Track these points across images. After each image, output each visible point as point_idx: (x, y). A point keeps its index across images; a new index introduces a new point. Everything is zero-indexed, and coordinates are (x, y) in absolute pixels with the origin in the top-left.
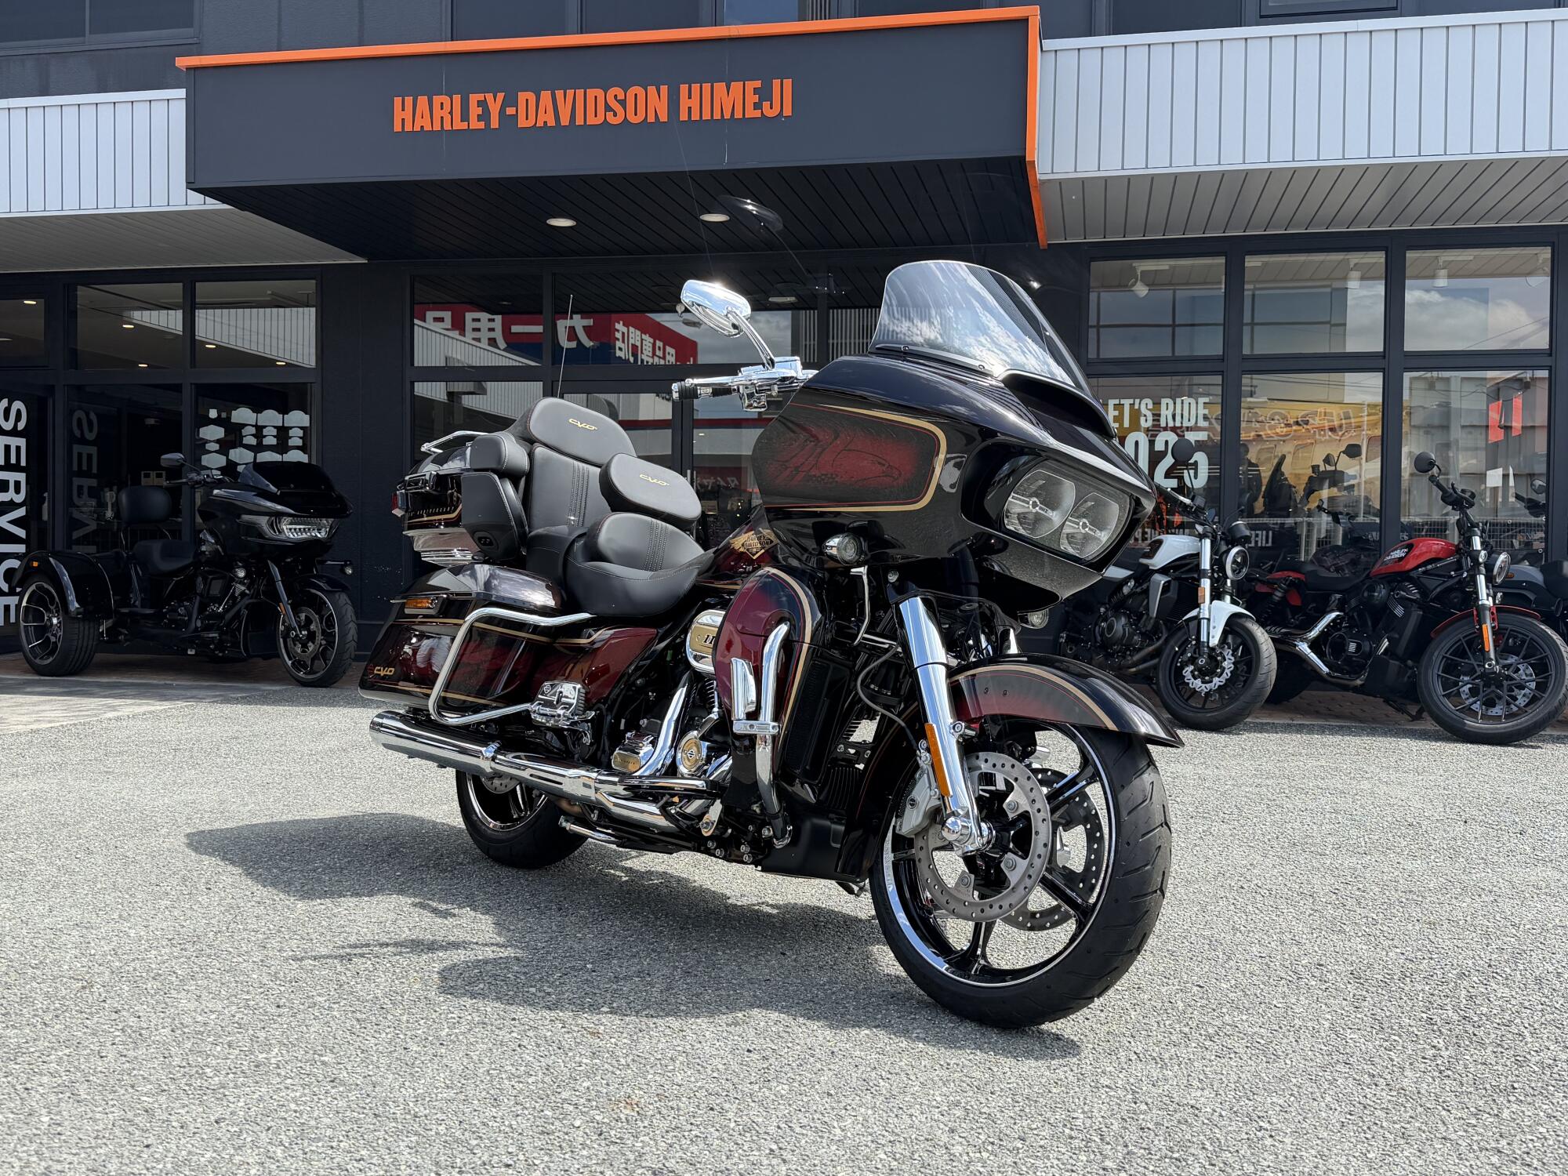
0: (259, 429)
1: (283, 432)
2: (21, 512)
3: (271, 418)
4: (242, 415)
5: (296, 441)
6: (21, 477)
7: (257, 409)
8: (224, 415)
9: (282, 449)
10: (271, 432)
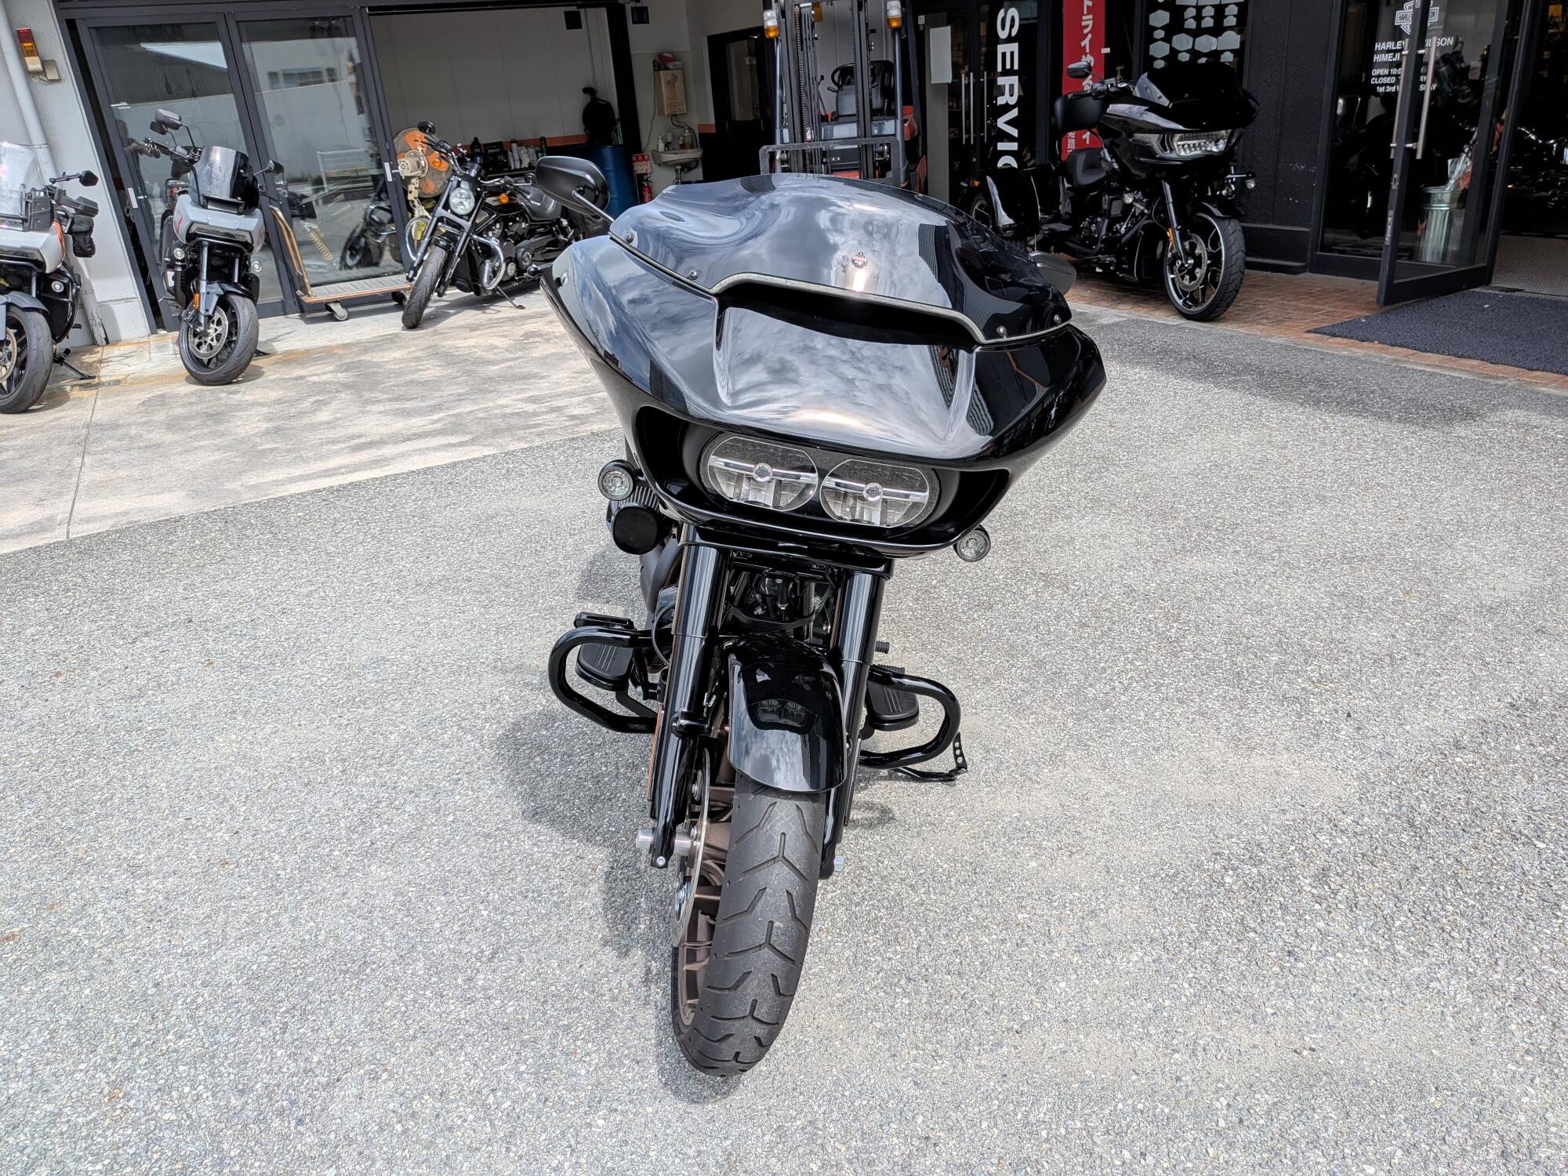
0: (1199, 9)
1: (1220, 10)
2: (1014, 113)
5: (1230, 21)
6: (1014, 80)
9: (1217, 30)
10: (1209, 12)
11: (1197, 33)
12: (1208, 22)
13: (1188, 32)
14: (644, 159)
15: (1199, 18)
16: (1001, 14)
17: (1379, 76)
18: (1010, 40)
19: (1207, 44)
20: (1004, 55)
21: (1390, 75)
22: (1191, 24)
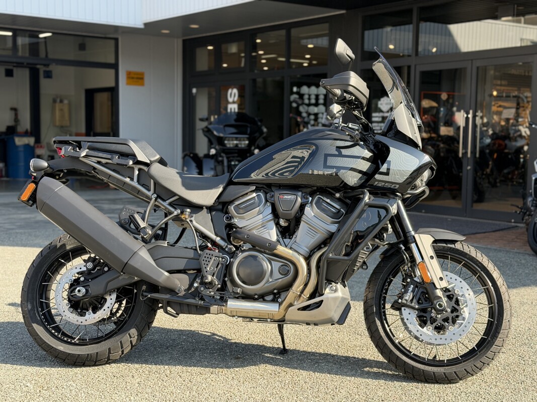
0: (310, 95)
1: (317, 96)
3: (313, 90)
4: (305, 90)
5: (321, 101)
7: (309, 86)
8: (298, 90)
9: (316, 105)
10: (313, 97)
11: (309, 105)
12: (313, 101)
13: (307, 105)
14: (41, 147)
15: (309, 99)
16: (230, 91)
17: (375, 126)
18: (234, 102)
19: (314, 110)
20: (231, 109)
21: (378, 126)
22: (307, 101)
